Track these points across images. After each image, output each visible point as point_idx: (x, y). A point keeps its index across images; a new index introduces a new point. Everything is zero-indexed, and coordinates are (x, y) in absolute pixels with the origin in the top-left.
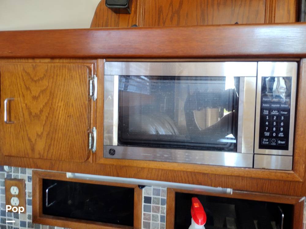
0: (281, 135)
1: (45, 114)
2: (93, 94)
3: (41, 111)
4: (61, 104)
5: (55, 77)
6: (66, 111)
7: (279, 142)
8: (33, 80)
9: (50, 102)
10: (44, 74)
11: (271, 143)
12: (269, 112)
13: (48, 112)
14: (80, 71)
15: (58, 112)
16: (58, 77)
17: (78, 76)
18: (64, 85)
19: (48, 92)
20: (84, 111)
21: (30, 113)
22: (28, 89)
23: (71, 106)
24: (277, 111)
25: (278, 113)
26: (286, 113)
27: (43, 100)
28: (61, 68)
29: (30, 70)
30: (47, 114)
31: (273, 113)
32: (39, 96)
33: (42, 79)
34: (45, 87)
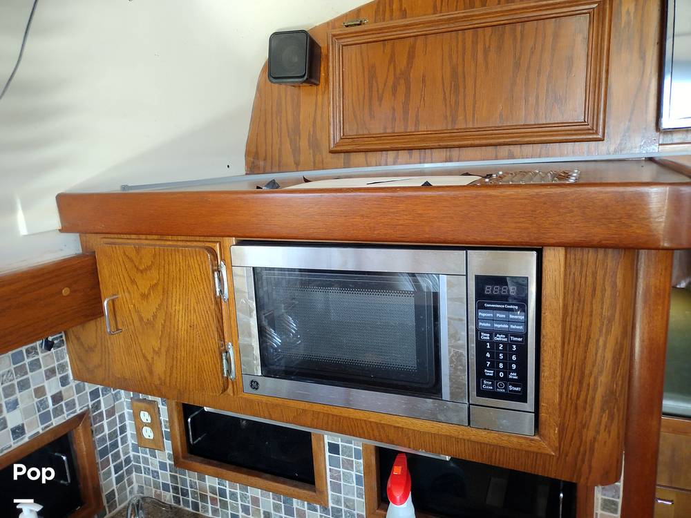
0: (513, 376)
1: (160, 321)
2: (221, 292)
3: (155, 316)
4: (179, 307)
5: (167, 266)
6: (186, 319)
7: (511, 388)
8: (137, 269)
9: (165, 303)
10: (152, 262)
11: (497, 388)
12: (491, 337)
13: (164, 318)
14: (198, 258)
15: (176, 320)
16: (171, 265)
17: (197, 266)
18: (180, 279)
19: (160, 288)
20: (211, 318)
21: (141, 319)
22: (133, 282)
23: (192, 312)
24: (504, 336)
25: (506, 340)
26: (520, 339)
27: (155, 301)
28: (173, 253)
29: (133, 254)
30: (163, 322)
31: (498, 339)
32: (149, 294)
33: (149, 268)
34: (155, 281)
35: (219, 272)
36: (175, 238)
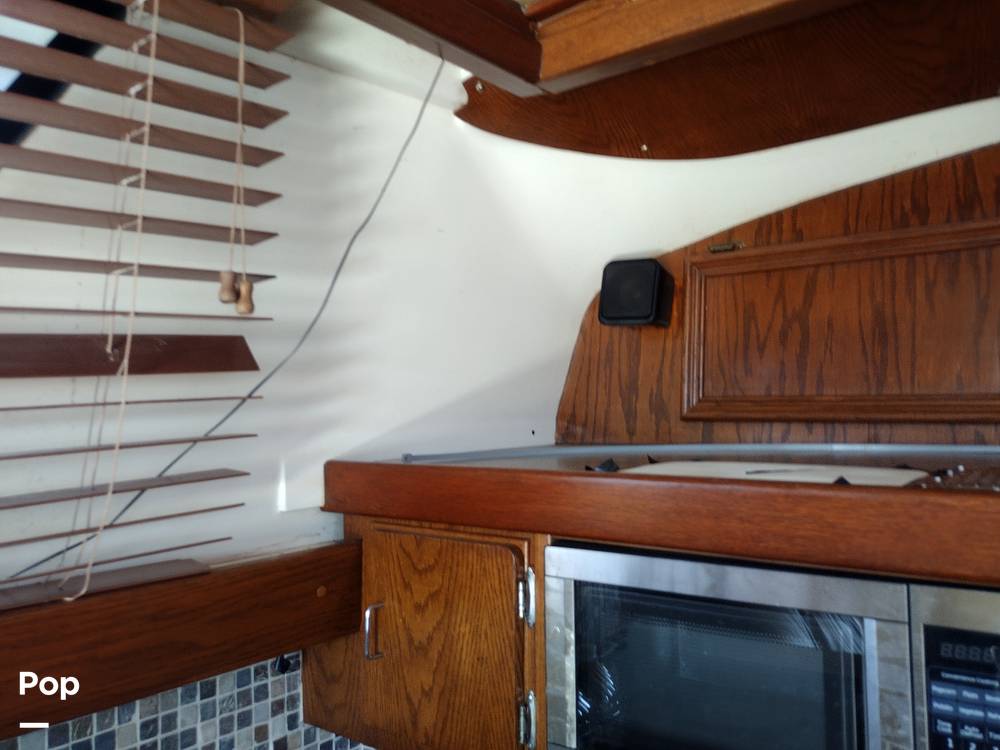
1: (437, 647)
2: (526, 611)
3: (430, 639)
4: (465, 629)
5: (455, 569)
6: (474, 647)
8: (415, 568)
9: (446, 621)
10: (435, 560)
13: (442, 642)
14: (499, 560)
15: (459, 648)
16: (460, 568)
17: (496, 571)
18: (470, 587)
19: (442, 598)
20: (508, 648)
21: (411, 641)
22: (407, 586)
23: (483, 636)
27: (433, 615)
28: (465, 551)
29: (411, 547)
30: (440, 648)
32: (427, 605)
33: (430, 569)
34: (436, 588)
35: (526, 583)
36: (469, 529)
